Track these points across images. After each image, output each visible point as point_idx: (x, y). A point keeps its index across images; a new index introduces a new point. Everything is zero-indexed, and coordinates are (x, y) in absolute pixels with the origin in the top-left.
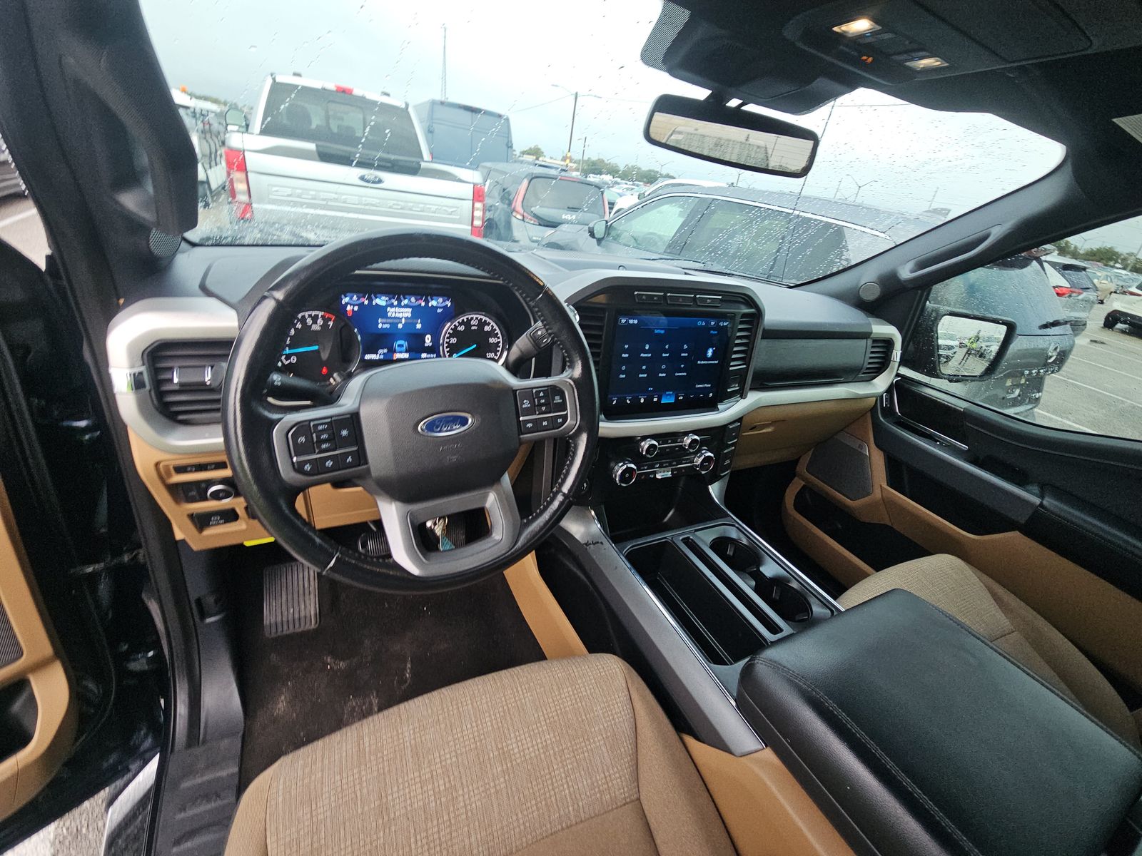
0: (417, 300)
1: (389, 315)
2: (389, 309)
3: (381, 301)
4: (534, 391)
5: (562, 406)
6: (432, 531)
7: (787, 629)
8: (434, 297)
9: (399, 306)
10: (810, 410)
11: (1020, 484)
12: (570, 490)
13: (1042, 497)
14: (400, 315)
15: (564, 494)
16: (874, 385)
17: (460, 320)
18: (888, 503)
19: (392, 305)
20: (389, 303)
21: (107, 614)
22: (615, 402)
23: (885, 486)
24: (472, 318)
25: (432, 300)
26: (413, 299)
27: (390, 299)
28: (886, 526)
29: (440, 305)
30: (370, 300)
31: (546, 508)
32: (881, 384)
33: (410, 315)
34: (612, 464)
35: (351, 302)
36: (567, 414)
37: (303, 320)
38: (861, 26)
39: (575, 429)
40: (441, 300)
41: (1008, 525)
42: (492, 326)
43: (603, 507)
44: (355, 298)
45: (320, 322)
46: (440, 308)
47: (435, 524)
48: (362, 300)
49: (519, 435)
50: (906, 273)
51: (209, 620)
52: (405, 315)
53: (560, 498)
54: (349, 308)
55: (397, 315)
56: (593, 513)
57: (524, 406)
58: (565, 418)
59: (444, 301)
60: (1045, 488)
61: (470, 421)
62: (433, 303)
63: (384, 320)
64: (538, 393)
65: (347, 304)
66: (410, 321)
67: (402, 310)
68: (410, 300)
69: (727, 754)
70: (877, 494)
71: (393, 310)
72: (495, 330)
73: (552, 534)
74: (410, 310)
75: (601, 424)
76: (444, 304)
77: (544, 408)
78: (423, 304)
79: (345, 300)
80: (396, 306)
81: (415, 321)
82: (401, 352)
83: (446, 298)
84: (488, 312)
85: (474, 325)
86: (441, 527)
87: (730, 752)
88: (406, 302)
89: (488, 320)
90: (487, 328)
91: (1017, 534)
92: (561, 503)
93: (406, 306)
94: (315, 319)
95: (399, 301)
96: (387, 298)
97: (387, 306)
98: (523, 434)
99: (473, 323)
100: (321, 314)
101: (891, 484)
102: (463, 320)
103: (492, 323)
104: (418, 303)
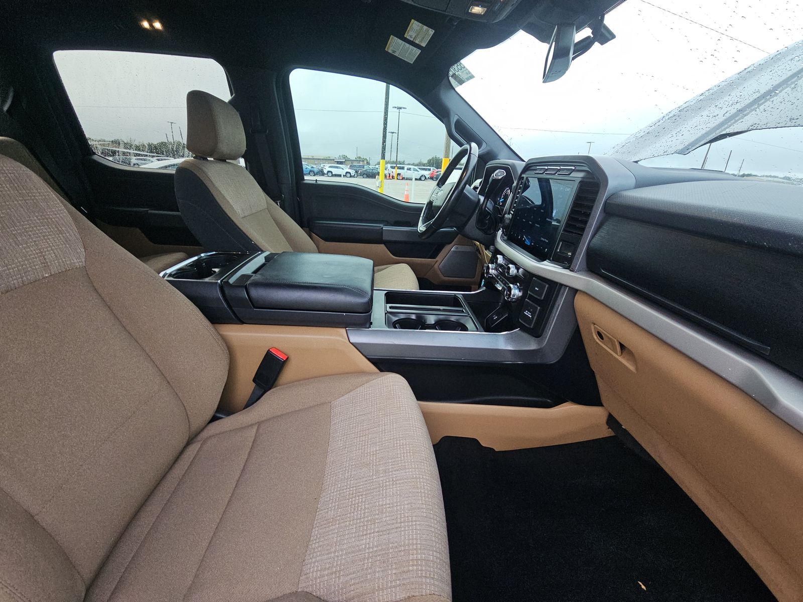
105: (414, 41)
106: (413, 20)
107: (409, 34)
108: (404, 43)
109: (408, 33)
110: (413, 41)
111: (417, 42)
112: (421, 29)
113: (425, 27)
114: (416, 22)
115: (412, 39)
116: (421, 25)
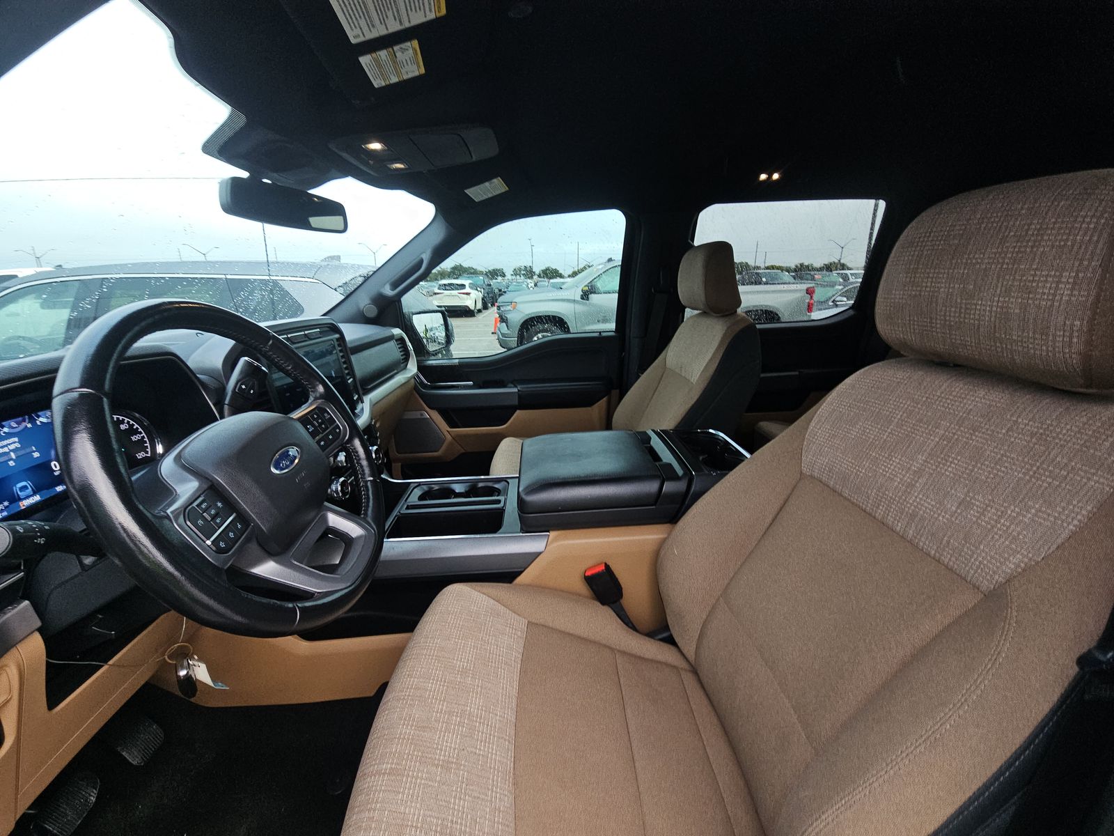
0: (19, 423)
4: (309, 416)
5: (332, 420)
7: (502, 498)
10: (392, 398)
11: (504, 386)
13: (516, 387)
14: (6, 449)
16: (410, 370)
18: (456, 438)
23: (449, 429)
26: (13, 424)
28: (463, 454)
32: (412, 368)
33: (18, 446)
38: (376, 146)
41: (513, 409)
42: (129, 423)
49: (323, 453)
50: (388, 291)
52: (12, 447)
57: (310, 431)
58: (338, 428)
60: (515, 383)
66: (20, 453)
68: (10, 426)
69: (540, 556)
70: (449, 437)
72: (133, 425)
74: (16, 439)
77: (323, 426)
78: (29, 426)
81: (28, 450)
82: (27, 497)
87: (540, 553)
89: (121, 417)
90: (123, 427)
91: (518, 411)
93: (8, 435)
101: (452, 427)
103: (126, 419)
104: (21, 427)
105: (390, 49)
106: (423, 71)
107: (411, 51)
108: (407, 25)
109: (414, 50)
110: (392, 46)
111: (383, 54)
112: (398, 73)
113: (394, 80)
114: (417, 74)
115: (396, 48)
116: (405, 77)
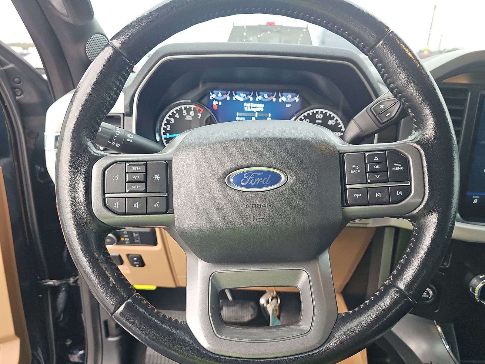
0: (269, 96)
1: (246, 109)
2: (245, 104)
3: (240, 97)
4: (367, 154)
5: (405, 176)
6: (265, 309)
8: (284, 94)
9: (254, 102)
12: (409, 286)
14: (254, 110)
15: (400, 291)
17: (306, 114)
19: (248, 101)
20: (246, 98)
21: (59, 317)
22: (475, 201)
24: (317, 112)
25: (282, 96)
26: (266, 96)
27: (247, 96)
29: (289, 101)
30: (231, 96)
31: (372, 304)
33: (262, 110)
34: (469, 275)
35: (217, 98)
36: (410, 186)
37: (180, 112)
39: (422, 206)
40: (290, 96)
42: (337, 120)
43: (452, 325)
44: (220, 95)
45: (192, 113)
46: (289, 103)
47: (268, 302)
48: (225, 96)
49: (343, 206)
51: (110, 339)
52: (258, 110)
53: (393, 294)
54: (215, 103)
55: (252, 109)
56: (439, 329)
57: (352, 172)
58: (407, 192)
59: (293, 97)
61: (283, 178)
62: (283, 99)
63: (241, 114)
64: (371, 157)
65: (214, 99)
67: (255, 105)
68: (263, 97)
71: (249, 105)
72: (339, 124)
73: (382, 337)
74: (263, 105)
75: (457, 224)
76: (293, 100)
77: (378, 176)
78: (274, 100)
79: (213, 96)
80: (251, 102)
81: (266, 115)
83: (294, 94)
84: (334, 107)
85: (319, 119)
86: (273, 306)
88: (260, 98)
89: (333, 115)
90: (331, 122)
92: (395, 303)
93: (260, 102)
94: (188, 110)
95: (254, 96)
96: (245, 95)
97: (244, 101)
98: (348, 206)
99: (317, 116)
100: (193, 107)
102: (309, 114)
103: (336, 117)
104: (270, 99)
